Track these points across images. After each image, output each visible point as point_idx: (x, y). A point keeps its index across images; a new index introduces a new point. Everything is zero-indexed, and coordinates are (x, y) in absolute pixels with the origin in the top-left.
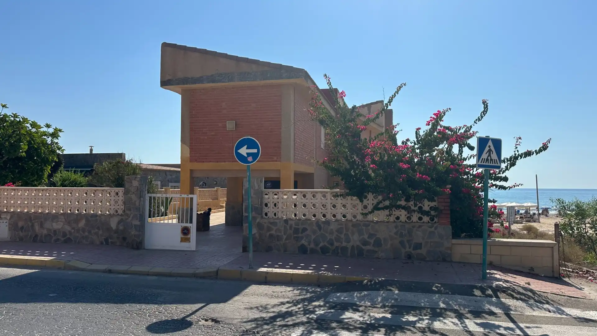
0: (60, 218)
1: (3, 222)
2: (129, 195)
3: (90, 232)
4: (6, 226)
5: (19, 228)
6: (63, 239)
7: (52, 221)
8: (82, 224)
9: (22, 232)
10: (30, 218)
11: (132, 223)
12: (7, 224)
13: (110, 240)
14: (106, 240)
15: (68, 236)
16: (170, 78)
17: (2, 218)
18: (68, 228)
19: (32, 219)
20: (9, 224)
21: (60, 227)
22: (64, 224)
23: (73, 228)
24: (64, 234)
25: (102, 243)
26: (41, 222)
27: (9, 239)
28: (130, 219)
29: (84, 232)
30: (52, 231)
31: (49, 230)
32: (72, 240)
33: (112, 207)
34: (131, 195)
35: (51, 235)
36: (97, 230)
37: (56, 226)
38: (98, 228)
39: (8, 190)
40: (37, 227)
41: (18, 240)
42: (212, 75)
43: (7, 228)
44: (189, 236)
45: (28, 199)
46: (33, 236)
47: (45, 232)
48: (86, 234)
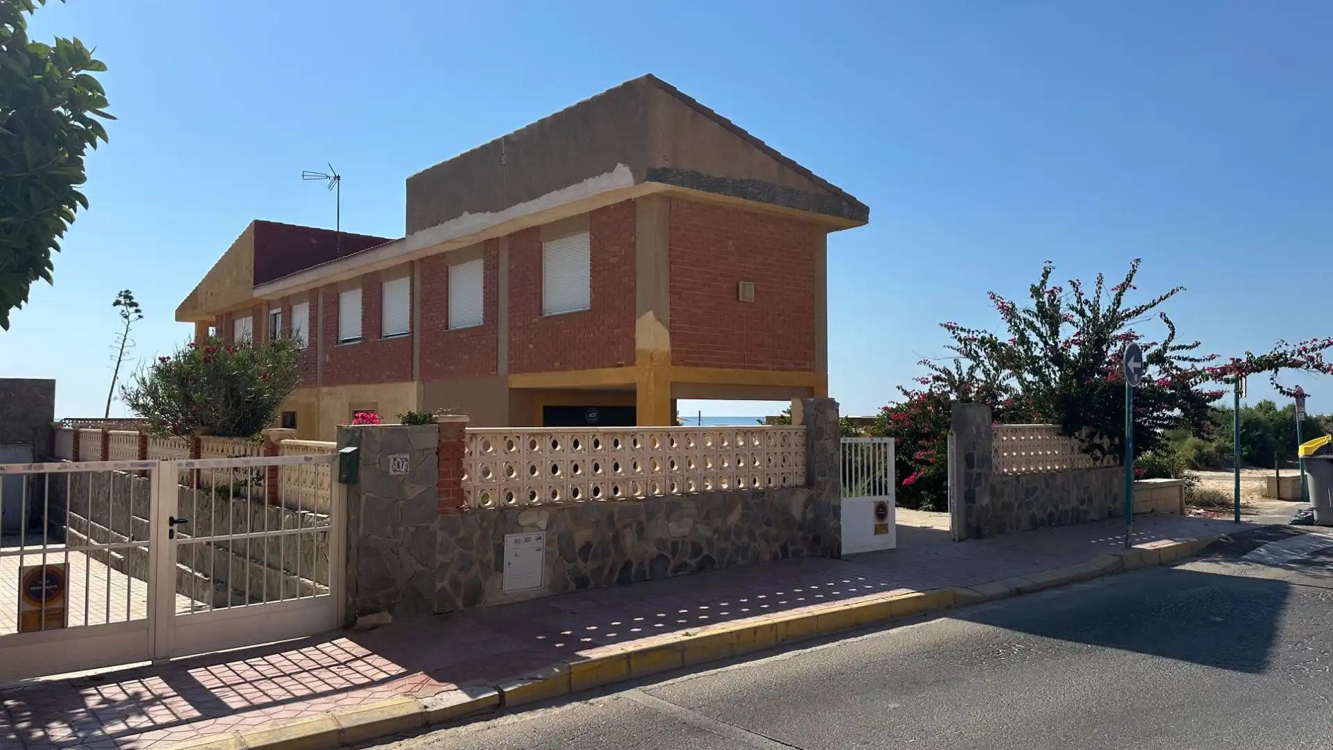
0: (686, 508)
1: (527, 540)
2: (822, 441)
3: (752, 536)
4: (539, 550)
5: (577, 550)
6: (693, 562)
7: (668, 517)
8: (734, 518)
9: (586, 560)
10: (610, 516)
11: (829, 504)
12: (540, 544)
13: (791, 548)
14: (784, 548)
15: (705, 552)
16: (666, 164)
17: (522, 527)
18: (704, 531)
19: (616, 518)
20: (548, 543)
21: (686, 530)
22: (696, 522)
23: (716, 531)
24: (696, 551)
25: (775, 557)
26: (640, 524)
27: (546, 592)
28: (825, 494)
29: (739, 537)
30: (669, 545)
31: (661, 543)
32: (714, 561)
33: (779, 470)
34: (826, 441)
35: (666, 556)
36: (765, 528)
37: (677, 529)
38: (768, 524)
39: (518, 437)
40: (629, 540)
41: (573, 586)
42: (742, 181)
43: (539, 557)
44: (885, 522)
45: (584, 461)
46: (620, 566)
47: (653, 550)
48: (745, 539)
